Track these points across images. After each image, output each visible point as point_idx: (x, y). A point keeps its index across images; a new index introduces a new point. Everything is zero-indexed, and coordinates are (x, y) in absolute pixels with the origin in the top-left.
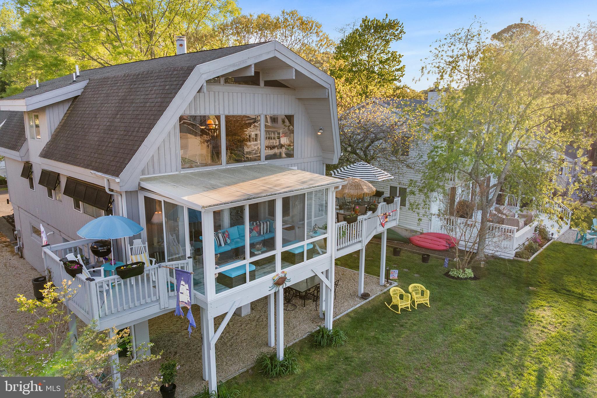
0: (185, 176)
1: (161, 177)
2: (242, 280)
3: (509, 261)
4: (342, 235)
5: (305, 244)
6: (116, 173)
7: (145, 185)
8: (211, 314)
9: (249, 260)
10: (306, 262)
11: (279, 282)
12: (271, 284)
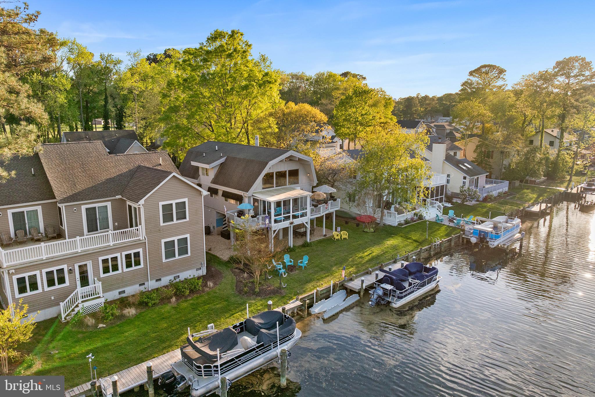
0: (264, 192)
1: (258, 192)
2: (280, 221)
3: (394, 227)
4: (312, 211)
5: (300, 213)
6: (247, 191)
7: (254, 195)
8: (273, 229)
9: (283, 216)
10: (300, 218)
11: (291, 223)
12: (289, 223)
